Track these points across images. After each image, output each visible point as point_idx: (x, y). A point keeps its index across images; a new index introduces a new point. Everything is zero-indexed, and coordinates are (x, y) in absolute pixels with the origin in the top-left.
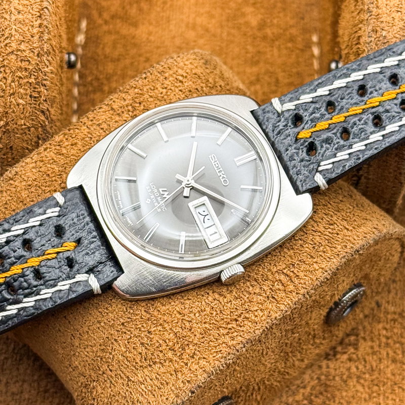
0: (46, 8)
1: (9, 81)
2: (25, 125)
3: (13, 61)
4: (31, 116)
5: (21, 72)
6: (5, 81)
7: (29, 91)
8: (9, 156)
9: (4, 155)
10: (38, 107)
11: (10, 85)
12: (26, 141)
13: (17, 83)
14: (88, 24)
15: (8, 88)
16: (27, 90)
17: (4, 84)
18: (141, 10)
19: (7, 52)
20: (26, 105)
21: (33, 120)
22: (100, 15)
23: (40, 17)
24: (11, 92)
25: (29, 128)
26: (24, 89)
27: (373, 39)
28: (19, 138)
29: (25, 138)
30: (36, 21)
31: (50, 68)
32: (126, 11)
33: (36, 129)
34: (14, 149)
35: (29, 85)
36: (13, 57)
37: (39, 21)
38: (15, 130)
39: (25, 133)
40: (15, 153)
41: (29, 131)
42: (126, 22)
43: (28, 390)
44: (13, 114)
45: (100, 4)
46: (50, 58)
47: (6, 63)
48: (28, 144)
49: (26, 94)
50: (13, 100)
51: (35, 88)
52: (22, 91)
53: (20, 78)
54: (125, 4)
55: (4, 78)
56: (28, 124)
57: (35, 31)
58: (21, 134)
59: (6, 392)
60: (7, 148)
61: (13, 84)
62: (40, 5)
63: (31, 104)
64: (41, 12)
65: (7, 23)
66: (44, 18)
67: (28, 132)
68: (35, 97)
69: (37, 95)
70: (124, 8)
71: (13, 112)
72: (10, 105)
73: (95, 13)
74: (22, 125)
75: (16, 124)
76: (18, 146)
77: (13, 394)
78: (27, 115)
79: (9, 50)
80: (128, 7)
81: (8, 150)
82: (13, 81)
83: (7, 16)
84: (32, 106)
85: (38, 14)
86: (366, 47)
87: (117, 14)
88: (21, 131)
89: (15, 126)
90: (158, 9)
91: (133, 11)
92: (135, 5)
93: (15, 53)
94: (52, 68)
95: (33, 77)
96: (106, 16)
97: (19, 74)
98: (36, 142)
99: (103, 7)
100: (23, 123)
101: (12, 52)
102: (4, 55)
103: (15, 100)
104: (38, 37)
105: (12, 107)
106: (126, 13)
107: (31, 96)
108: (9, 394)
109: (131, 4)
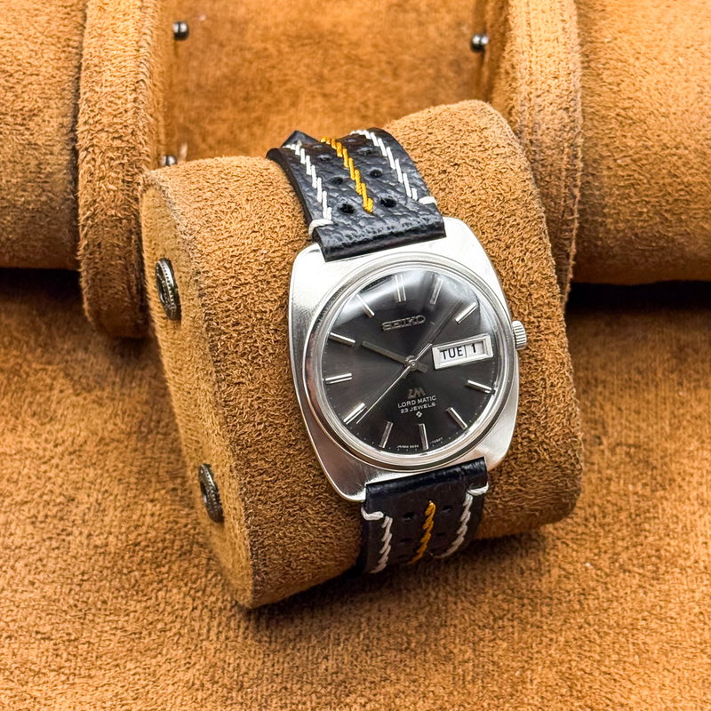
0: (142, 80)
1: (98, 163)
2: (116, 216)
3: (103, 139)
4: (124, 204)
5: (113, 152)
6: (93, 163)
7: (120, 176)
8: (97, 255)
9: (91, 254)
10: (131, 194)
11: (100, 168)
12: (117, 236)
13: (107, 165)
14: (189, 149)
15: (97, 171)
16: (119, 173)
17: (94, 166)
18: (252, 135)
19: (96, 129)
20: (118, 191)
21: (125, 210)
22: (204, 140)
23: (135, 90)
24: (100, 175)
25: (121, 219)
26: (116, 172)
27: (526, 108)
28: (108, 232)
29: (116, 232)
30: (131, 95)
31: (146, 148)
32: (236, 135)
33: (129, 221)
34: (103, 247)
35: (121, 167)
36: (104, 135)
37: (134, 95)
38: (105, 222)
39: (116, 225)
40: (104, 251)
41: (121, 223)
42: (235, 147)
43: (114, 543)
44: (102, 203)
45: (205, 128)
46: (146, 138)
47: (95, 141)
48: (118, 239)
49: (118, 178)
50: (103, 185)
51: (128, 171)
52: (113, 175)
53: (112, 159)
54: (234, 128)
55: (93, 159)
56: (119, 215)
57: (129, 105)
58: (111, 228)
59: (88, 545)
60: (94, 246)
61: (103, 166)
62: (136, 78)
63: (122, 190)
64: (137, 85)
65: (96, 96)
66: (139, 91)
67: (119, 225)
68: (128, 182)
69: (130, 180)
70: (232, 132)
71: (103, 200)
72: (99, 192)
73: (197, 139)
74: (112, 216)
75: (106, 215)
76: (107, 242)
77: (96, 547)
78: (119, 203)
79: (99, 127)
80: (238, 132)
81: (95, 248)
82: (103, 163)
83: (97, 89)
84: (125, 192)
85: (133, 87)
86: (519, 117)
87: (224, 139)
88: (111, 224)
89: (104, 217)
90: (274, 135)
91: (244, 136)
92: (246, 130)
93: (106, 129)
94: (148, 149)
95: (126, 158)
96: (211, 140)
97: (110, 154)
98: (128, 238)
99: (208, 132)
100: (113, 213)
101: (102, 130)
102: (92, 132)
103: (105, 186)
104: (132, 112)
105: (101, 193)
106: (235, 138)
107: (123, 181)
108: (91, 547)
109: (241, 129)
